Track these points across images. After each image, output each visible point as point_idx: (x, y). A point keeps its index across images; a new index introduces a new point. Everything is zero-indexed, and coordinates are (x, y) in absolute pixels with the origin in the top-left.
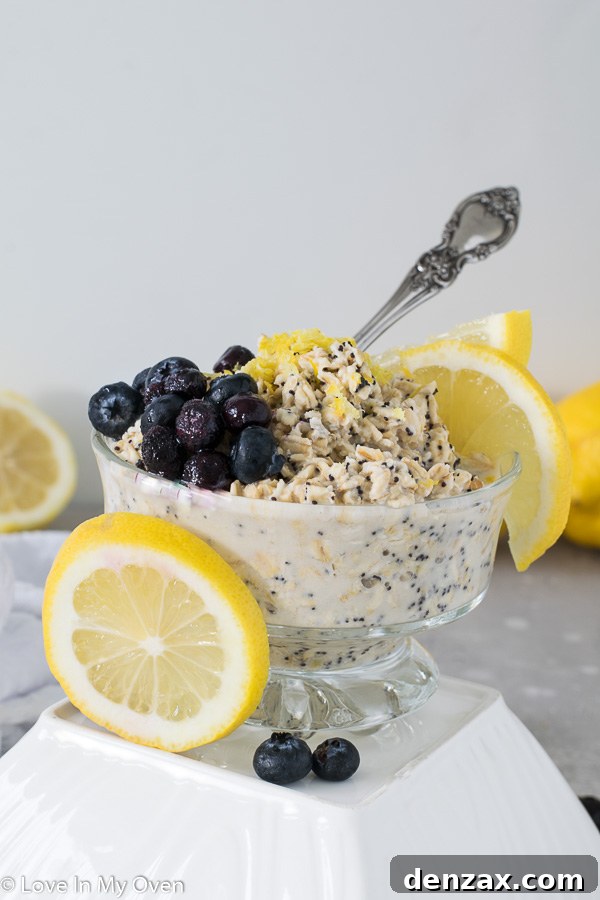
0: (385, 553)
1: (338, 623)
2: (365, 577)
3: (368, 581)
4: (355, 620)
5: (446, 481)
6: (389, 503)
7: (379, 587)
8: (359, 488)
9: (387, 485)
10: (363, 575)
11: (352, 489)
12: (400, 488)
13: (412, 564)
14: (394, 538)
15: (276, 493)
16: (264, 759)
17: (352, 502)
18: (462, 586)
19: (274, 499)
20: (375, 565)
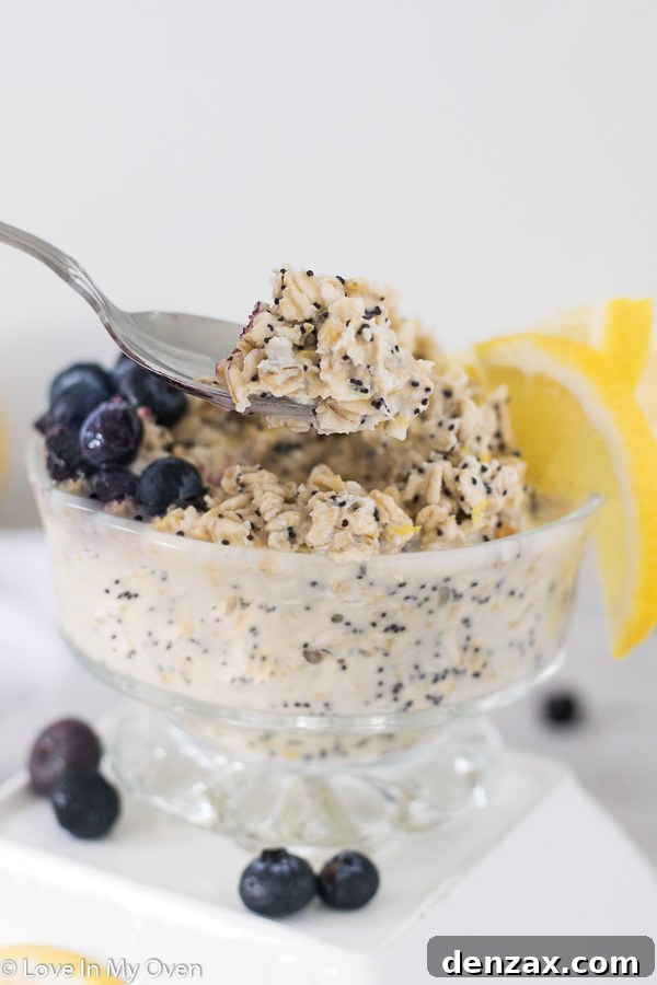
0: (336, 619)
1: (274, 707)
2: (308, 649)
3: (312, 655)
4: (298, 705)
5: (443, 529)
6: (331, 555)
7: (329, 665)
8: (290, 529)
9: (330, 530)
10: (306, 645)
11: (280, 531)
12: (350, 535)
13: (379, 637)
14: (346, 599)
15: (183, 526)
16: (252, 884)
17: (277, 546)
18: (470, 673)
19: (181, 533)
20: (324, 635)
